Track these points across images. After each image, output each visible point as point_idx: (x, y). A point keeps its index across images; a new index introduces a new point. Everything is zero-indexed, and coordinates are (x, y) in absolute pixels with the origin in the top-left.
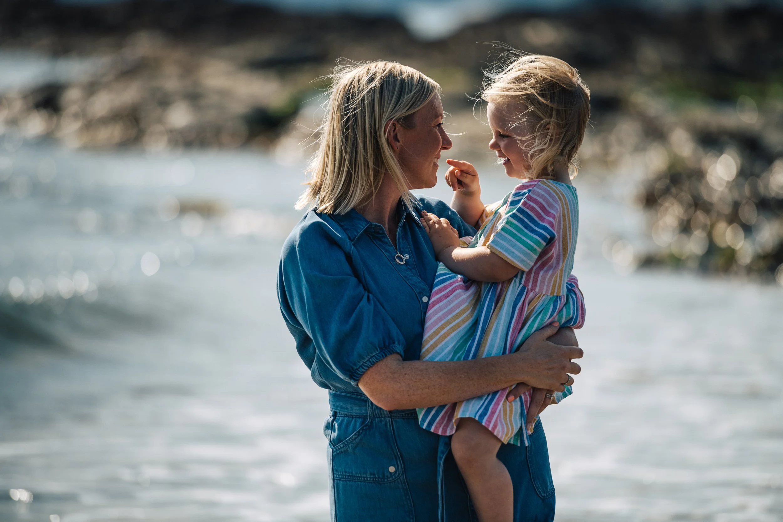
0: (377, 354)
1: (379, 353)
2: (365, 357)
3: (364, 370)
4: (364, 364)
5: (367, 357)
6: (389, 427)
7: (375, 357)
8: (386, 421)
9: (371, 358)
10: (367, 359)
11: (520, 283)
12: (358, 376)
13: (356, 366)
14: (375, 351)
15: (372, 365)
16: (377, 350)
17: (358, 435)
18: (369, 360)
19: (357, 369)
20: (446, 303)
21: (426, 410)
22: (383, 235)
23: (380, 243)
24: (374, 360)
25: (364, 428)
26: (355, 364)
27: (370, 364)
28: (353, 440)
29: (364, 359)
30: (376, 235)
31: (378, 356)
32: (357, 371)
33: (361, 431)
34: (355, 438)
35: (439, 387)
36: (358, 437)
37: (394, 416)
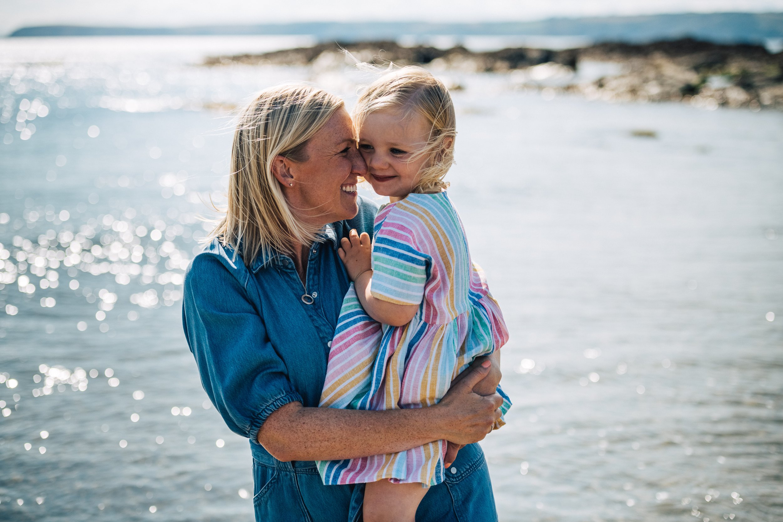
0: (282, 397)
1: (285, 396)
2: (268, 400)
3: (268, 415)
4: (268, 407)
5: (270, 400)
6: (294, 483)
7: (281, 400)
8: (291, 476)
9: (275, 401)
10: (271, 402)
11: (421, 319)
12: (260, 421)
13: (259, 411)
14: (280, 394)
15: (276, 409)
16: (283, 393)
17: (268, 489)
18: (273, 404)
19: (260, 414)
20: (346, 353)
21: (329, 466)
22: (292, 271)
23: (289, 279)
24: (279, 403)
25: (273, 482)
26: (256, 409)
27: (274, 408)
28: (264, 494)
29: (267, 402)
30: (284, 270)
31: (283, 399)
32: (259, 416)
33: (270, 485)
34: (266, 492)
35: (339, 440)
36: (268, 491)
37: (298, 471)
